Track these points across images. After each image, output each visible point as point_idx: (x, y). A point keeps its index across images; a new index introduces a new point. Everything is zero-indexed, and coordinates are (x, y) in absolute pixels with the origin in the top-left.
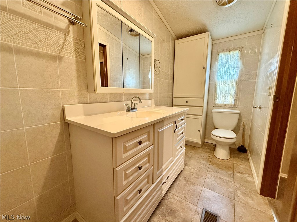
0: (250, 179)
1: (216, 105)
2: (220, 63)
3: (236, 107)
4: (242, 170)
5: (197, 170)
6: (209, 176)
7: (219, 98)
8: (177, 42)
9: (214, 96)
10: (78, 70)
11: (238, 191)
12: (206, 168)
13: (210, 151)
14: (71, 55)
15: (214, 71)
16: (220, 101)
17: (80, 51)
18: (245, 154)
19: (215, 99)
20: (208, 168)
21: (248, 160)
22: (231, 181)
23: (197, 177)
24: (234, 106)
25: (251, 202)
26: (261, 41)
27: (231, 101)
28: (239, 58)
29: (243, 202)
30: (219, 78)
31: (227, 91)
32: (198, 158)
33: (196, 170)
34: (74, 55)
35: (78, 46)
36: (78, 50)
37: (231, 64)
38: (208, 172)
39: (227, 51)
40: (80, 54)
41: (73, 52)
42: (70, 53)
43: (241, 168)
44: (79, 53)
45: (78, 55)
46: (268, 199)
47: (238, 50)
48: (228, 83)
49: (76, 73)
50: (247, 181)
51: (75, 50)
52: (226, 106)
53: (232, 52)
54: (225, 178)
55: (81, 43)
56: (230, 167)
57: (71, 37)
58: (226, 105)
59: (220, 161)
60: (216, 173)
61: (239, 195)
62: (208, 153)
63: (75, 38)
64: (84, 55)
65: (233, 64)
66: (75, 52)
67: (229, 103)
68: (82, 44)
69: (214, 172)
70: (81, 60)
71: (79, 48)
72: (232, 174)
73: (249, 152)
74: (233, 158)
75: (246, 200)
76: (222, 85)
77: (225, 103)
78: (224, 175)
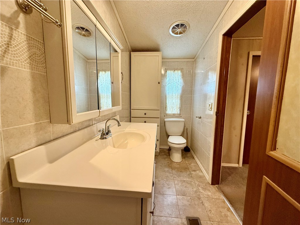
0: (201, 174)
1: (167, 114)
2: (168, 79)
3: (181, 116)
4: (194, 168)
5: (166, 180)
6: (176, 182)
7: (169, 109)
8: (133, 54)
9: (165, 107)
10: (34, 91)
11: (199, 188)
12: (171, 175)
13: (166, 156)
14: (22, 65)
15: (163, 85)
16: (169, 111)
17: (37, 57)
18: (189, 152)
19: (166, 110)
20: (172, 175)
21: (194, 158)
22: (192, 180)
23: (168, 187)
24: (179, 116)
25: (210, 194)
26: (193, 67)
27: (177, 111)
28: (181, 77)
29: (206, 196)
30: (168, 91)
31: (174, 103)
32: (161, 167)
33: (164, 180)
34: (28, 65)
35: (34, 50)
36: (34, 57)
37: (176, 81)
38: (174, 179)
39: (172, 70)
40: (37, 64)
41: (27, 59)
42: (21, 62)
43: (192, 166)
44: (36, 61)
45: (35, 65)
46: (216, 186)
47: (180, 71)
48: (175, 96)
49: (32, 94)
50: (201, 177)
51: (30, 56)
52: (174, 116)
53: (176, 71)
54: (187, 179)
55: (39, 45)
56: (186, 168)
57: (22, 33)
58: (174, 114)
59: (178, 165)
60: (180, 177)
61: (201, 191)
62: (166, 159)
63: (29, 37)
64: (45, 65)
65: (178, 81)
66: (29, 60)
67: (176, 113)
68: (40, 48)
69: (178, 177)
70: (40, 73)
71: (35, 54)
72: (190, 174)
73: (191, 151)
74: (184, 158)
75: (207, 194)
76: (170, 98)
77: (173, 113)
78: (186, 177)
